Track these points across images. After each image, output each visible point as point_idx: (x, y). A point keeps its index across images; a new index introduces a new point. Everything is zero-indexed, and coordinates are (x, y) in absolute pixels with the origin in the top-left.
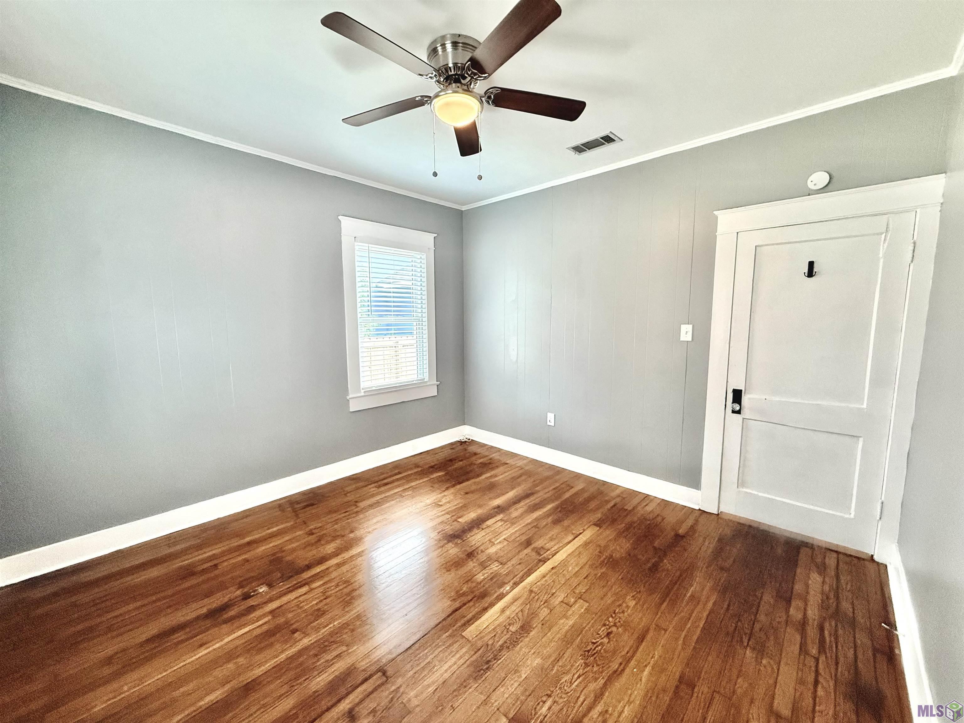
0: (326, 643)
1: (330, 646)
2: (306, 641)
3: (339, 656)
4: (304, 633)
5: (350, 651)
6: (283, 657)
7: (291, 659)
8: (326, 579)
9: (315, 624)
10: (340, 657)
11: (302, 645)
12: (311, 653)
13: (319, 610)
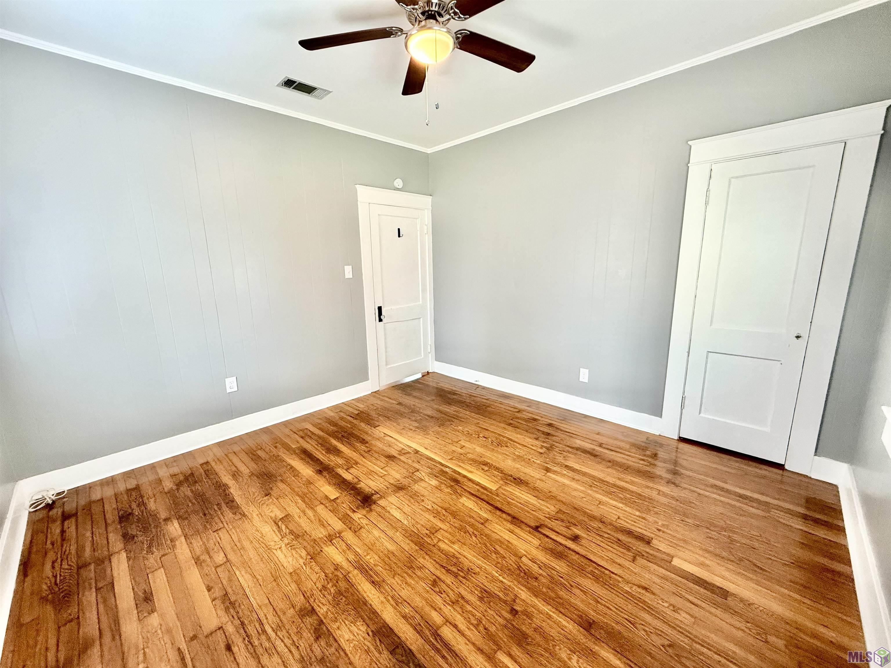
0: (522, 574)
1: (524, 570)
2: (524, 594)
3: (533, 561)
4: (514, 601)
5: (525, 553)
6: (546, 609)
7: (547, 600)
8: (427, 609)
9: (501, 595)
10: (533, 559)
11: (530, 596)
12: (536, 584)
13: (481, 599)
